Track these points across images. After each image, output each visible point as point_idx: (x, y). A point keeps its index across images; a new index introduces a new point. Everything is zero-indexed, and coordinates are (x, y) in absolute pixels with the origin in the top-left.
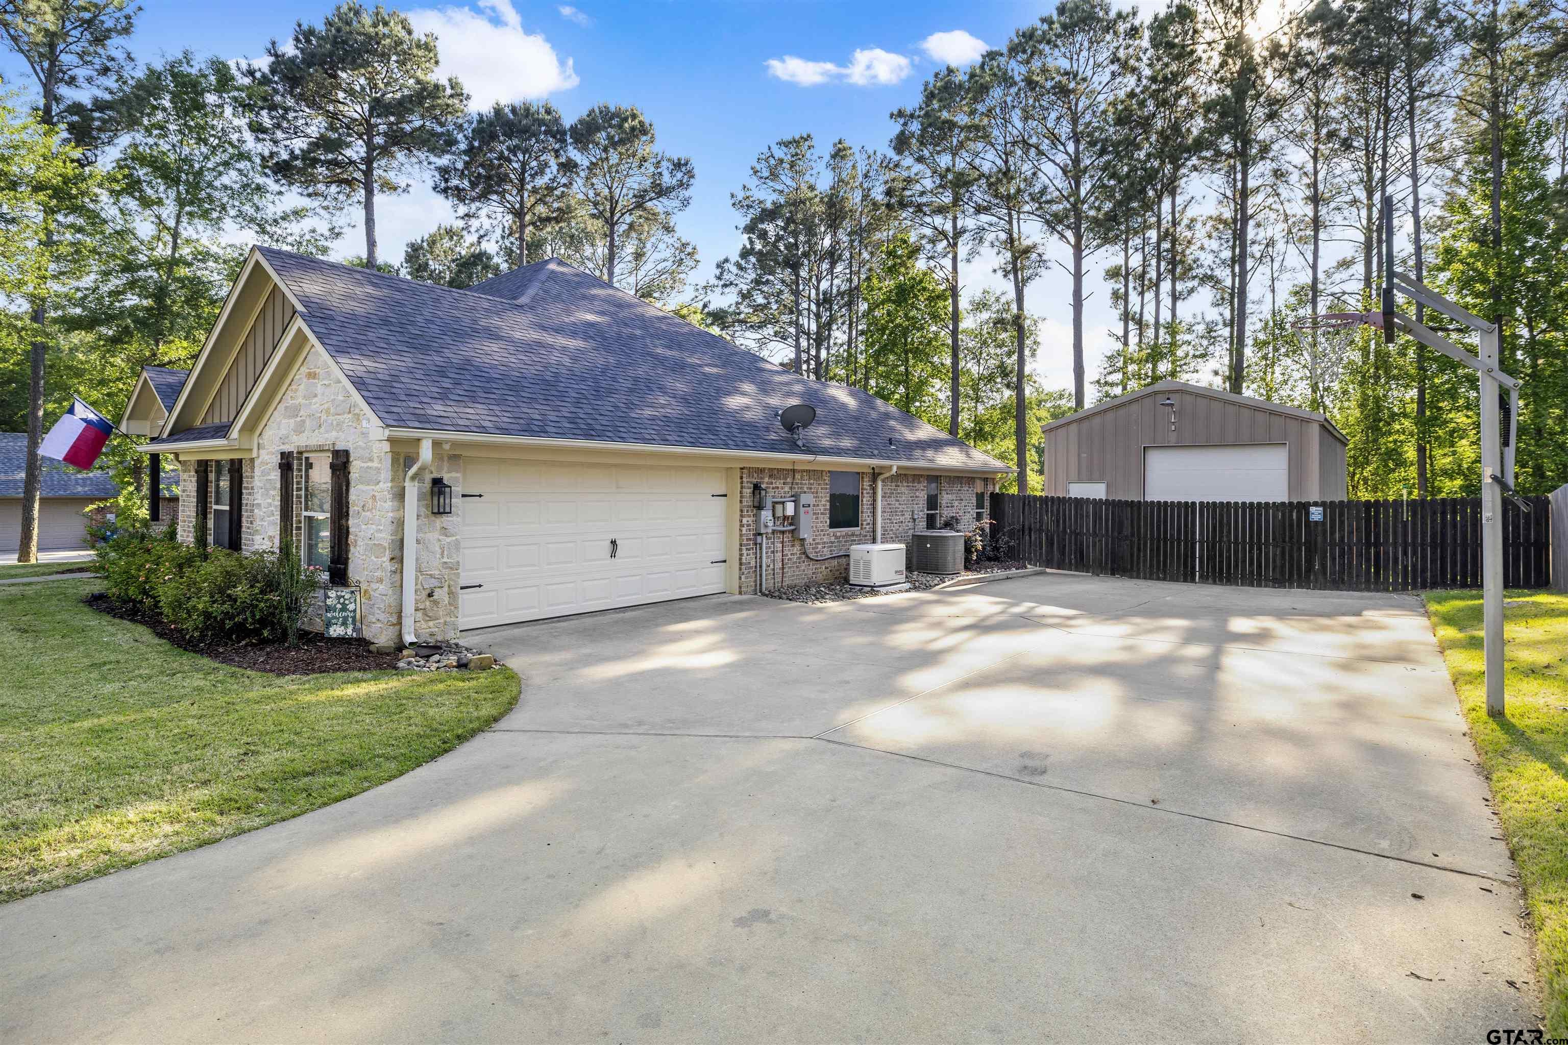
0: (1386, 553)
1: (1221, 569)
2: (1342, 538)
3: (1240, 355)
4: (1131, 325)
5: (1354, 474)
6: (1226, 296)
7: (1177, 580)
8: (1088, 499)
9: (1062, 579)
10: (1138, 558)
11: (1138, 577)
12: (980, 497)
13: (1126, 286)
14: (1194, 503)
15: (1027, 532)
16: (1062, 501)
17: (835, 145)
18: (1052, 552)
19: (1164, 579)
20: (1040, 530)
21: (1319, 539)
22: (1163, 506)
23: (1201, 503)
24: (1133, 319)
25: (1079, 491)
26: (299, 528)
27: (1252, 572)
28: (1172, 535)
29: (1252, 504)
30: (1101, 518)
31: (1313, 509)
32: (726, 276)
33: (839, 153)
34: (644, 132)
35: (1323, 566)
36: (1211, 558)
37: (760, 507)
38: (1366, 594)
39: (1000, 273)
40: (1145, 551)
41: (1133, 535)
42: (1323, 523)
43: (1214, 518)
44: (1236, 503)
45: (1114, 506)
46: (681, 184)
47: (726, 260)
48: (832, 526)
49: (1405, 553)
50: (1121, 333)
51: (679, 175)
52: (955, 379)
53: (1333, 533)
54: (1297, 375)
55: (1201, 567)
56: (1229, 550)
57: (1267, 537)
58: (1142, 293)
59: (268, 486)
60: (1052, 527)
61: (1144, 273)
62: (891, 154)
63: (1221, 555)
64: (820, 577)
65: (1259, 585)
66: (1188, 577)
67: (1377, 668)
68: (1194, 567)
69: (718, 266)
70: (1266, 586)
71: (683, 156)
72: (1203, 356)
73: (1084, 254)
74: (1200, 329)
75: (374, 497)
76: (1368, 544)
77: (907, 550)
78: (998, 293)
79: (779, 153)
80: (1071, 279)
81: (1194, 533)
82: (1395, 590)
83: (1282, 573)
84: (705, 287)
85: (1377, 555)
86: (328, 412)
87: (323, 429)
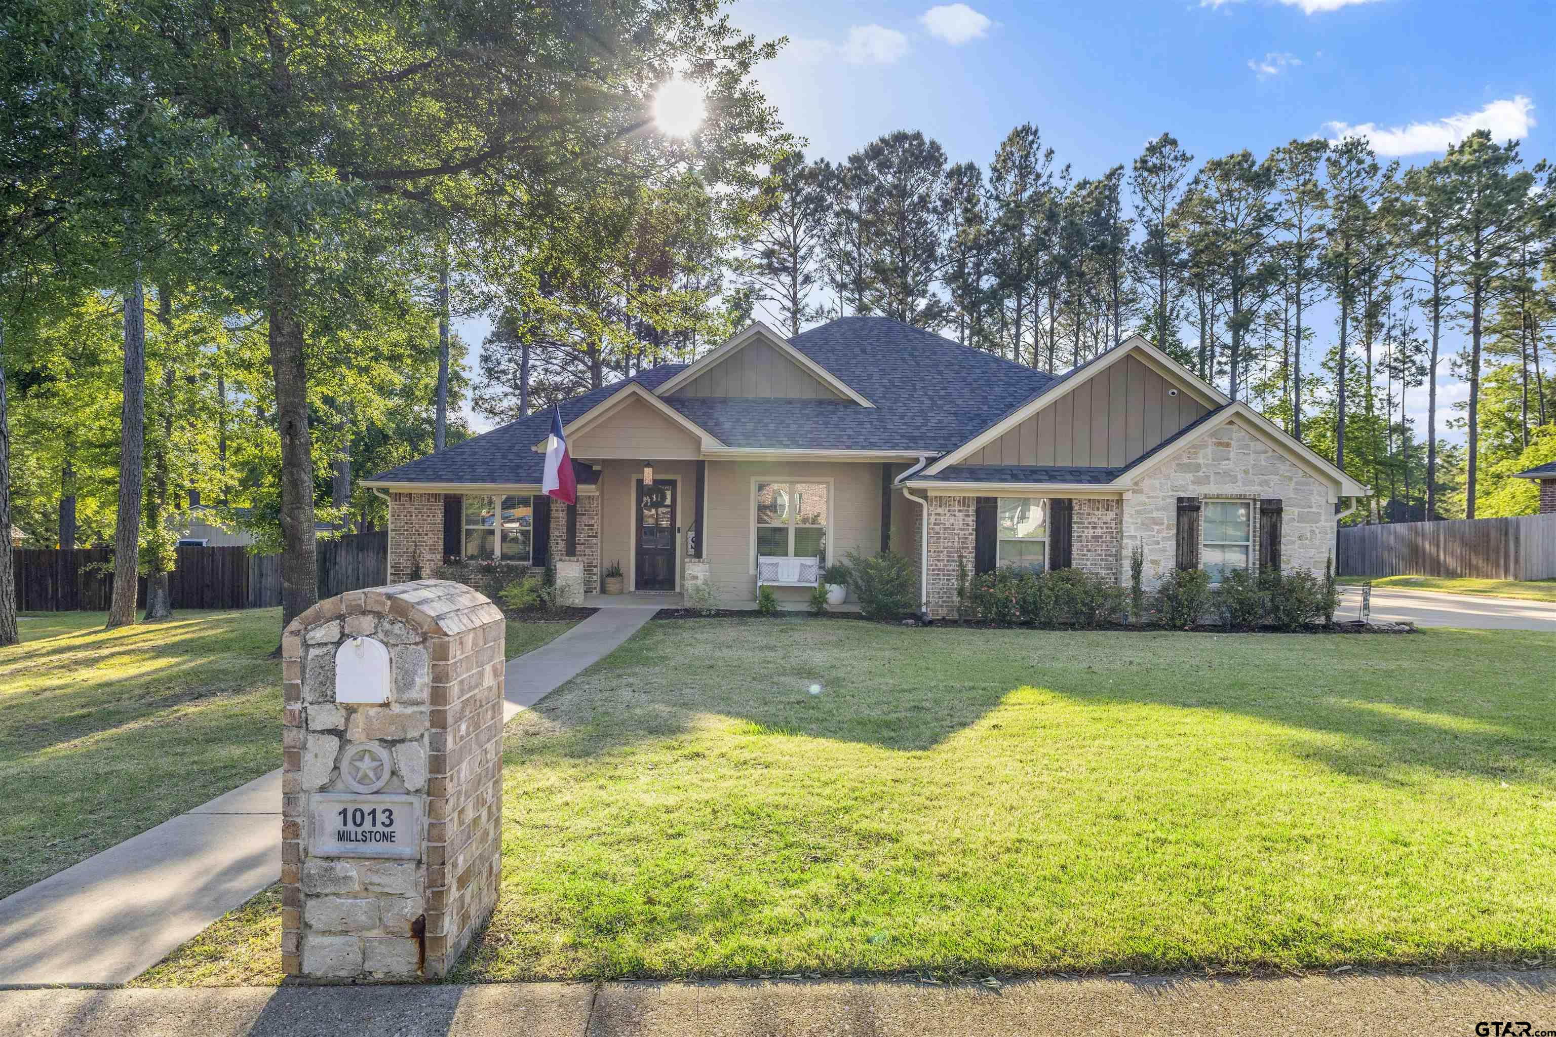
26: (1201, 553)
86: (1246, 472)
87: (1240, 483)
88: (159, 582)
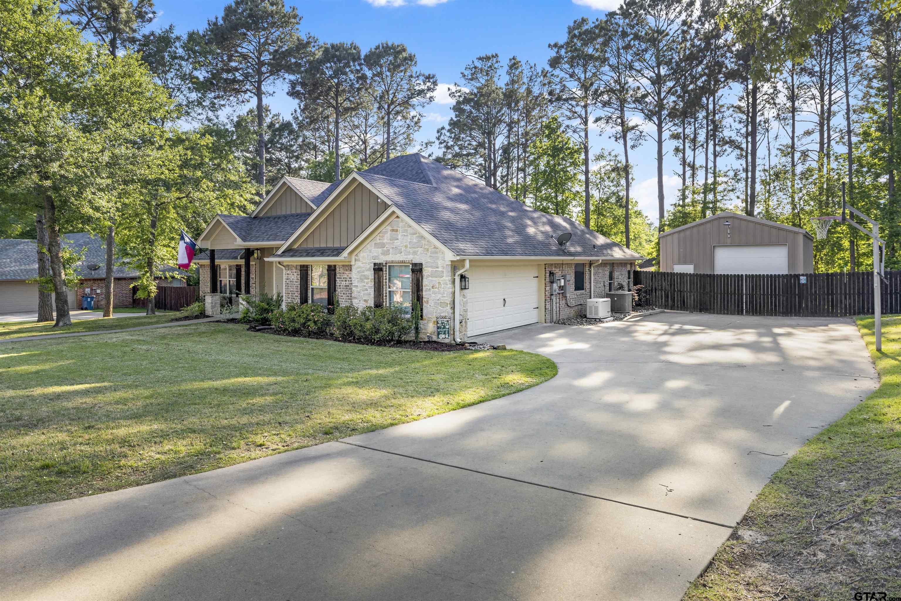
0: (837, 298)
1: (756, 308)
2: (816, 292)
3: (753, 188)
4: (687, 168)
5: (816, 256)
6: (744, 154)
7: (734, 314)
8: (687, 274)
9: (676, 315)
10: (714, 303)
11: (714, 313)
12: (629, 272)
13: (684, 145)
14: (742, 275)
15: (654, 291)
16: (673, 274)
17: (510, 60)
18: (668, 301)
19: (727, 314)
20: (662, 290)
21: (805, 292)
22: (727, 277)
23: (746, 275)
24: (689, 165)
25: (679, 269)
26: (386, 296)
27: (772, 309)
28: (731, 291)
29: (771, 275)
30: (694, 284)
31: (801, 278)
32: (442, 137)
33: (514, 65)
34: (411, 60)
35: (807, 306)
36: (751, 302)
37: (552, 282)
38: (828, 318)
39: (613, 139)
40: (717, 300)
41: (711, 292)
42: (807, 284)
43: (752, 282)
44: (764, 275)
45: (701, 277)
46: (429, 89)
47: (443, 128)
48: (576, 290)
49: (846, 298)
50: (681, 172)
51: (428, 84)
52: (587, 202)
53: (811, 289)
54: (785, 201)
55: (746, 307)
56: (760, 299)
57: (779, 292)
58: (694, 150)
59: (363, 277)
60: (668, 288)
61: (695, 137)
62: (548, 68)
63: (756, 301)
64: (572, 315)
65: (776, 315)
66: (740, 312)
67: (838, 342)
68: (742, 307)
69: (438, 132)
70: (779, 316)
71: (432, 73)
72: (733, 190)
73: (663, 130)
74: (731, 174)
75: (439, 283)
76: (828, 294)
77: (611, 301)
78: (610, 150)
79: (479, 64)
80: (656, 144)
81: (742, 290)
82: (841, 316)
83: (787, 310)
84: (426, 144)
85: (832, 299)
86: (406, 246)
87: (403, 254)
88: (150, 301)
